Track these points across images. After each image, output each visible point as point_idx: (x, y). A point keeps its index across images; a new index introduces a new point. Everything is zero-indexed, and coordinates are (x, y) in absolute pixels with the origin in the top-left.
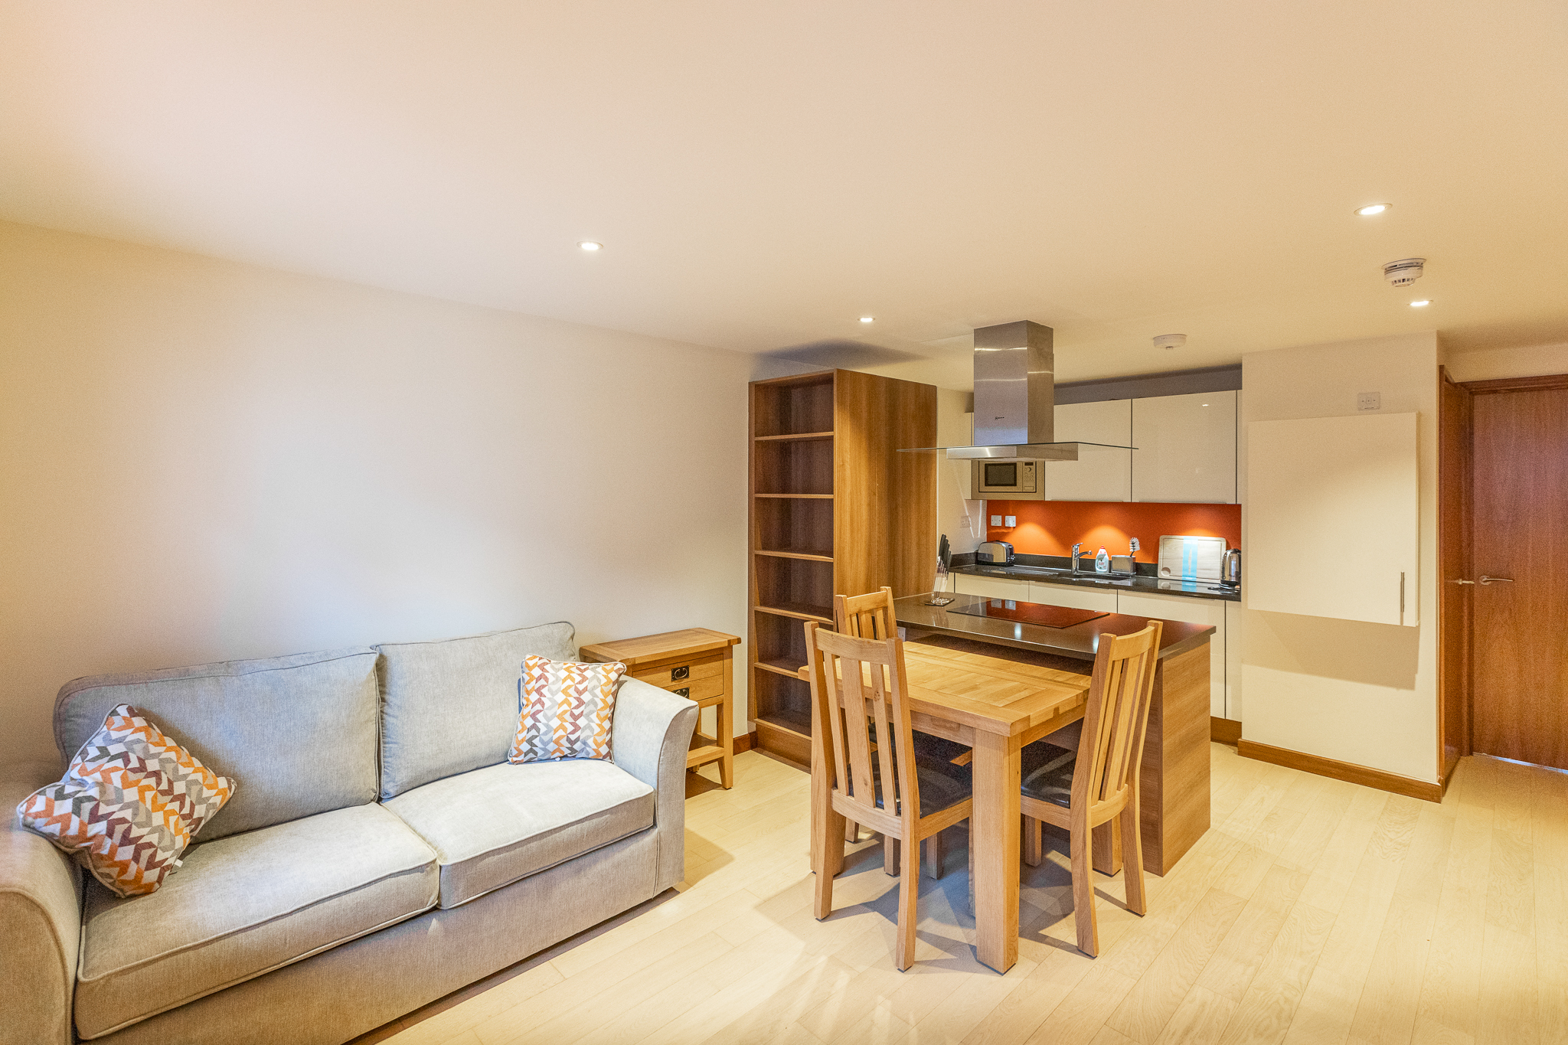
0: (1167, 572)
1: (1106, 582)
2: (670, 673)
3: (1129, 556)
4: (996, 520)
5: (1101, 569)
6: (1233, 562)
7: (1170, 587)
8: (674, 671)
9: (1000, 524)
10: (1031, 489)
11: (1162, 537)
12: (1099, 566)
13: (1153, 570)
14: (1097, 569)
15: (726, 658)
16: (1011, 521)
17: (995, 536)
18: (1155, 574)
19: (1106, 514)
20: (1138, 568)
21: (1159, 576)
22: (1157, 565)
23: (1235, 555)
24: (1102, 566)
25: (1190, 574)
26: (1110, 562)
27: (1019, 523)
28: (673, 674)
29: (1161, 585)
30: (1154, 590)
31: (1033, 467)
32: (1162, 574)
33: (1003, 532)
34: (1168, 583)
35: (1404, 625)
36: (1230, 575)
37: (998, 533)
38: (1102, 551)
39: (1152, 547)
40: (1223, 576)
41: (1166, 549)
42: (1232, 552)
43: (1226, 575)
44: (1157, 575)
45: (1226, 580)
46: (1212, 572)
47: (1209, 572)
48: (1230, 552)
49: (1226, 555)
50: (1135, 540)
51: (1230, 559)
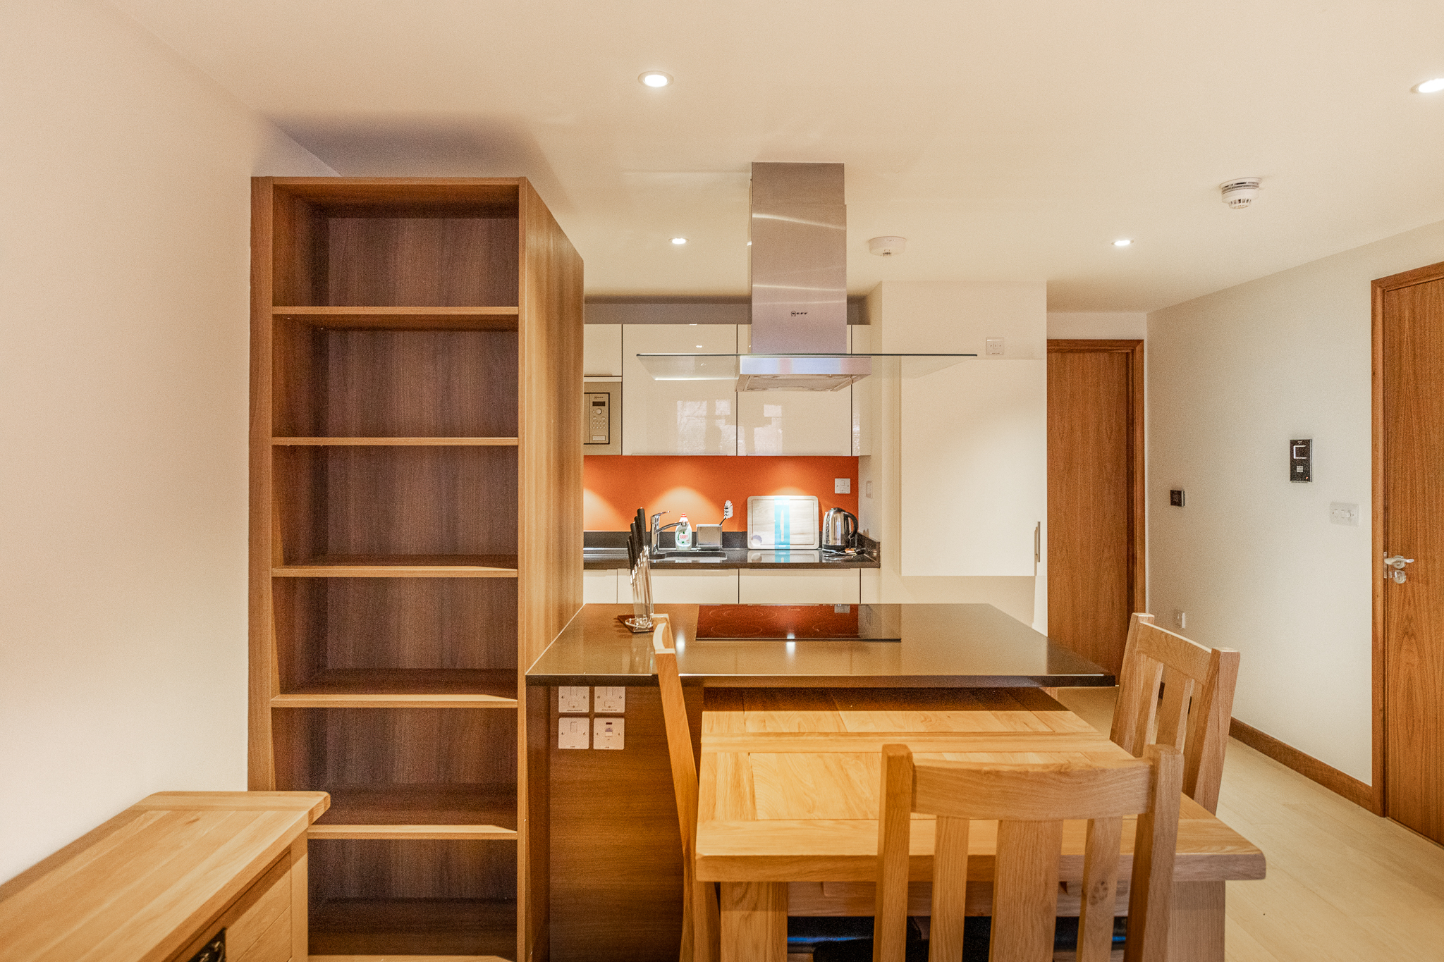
0: (758, 541)
1: (689, 560)
3: (718, 525)
5: (683, 543)
6: (837, 523)
7: (761, 558)
10: (603, 439)
12: (681, 540)
13: (742, 539)
14: (678, 544)
18: (744, 545)
19: (681, 471)
20: (727, 539)
21: (749, 547)
22: (748, 532)
23: (838, 515)
24: (685, 540)
25: (784, 542)
26: (694, 535)
29: (752, 557)
30: (742, 564)
31: (605, 408)
32: (753, 544)
34: (759, 553)
36: (835, 539)
38: (683, 521)
39: (742, 513)
40: (827, 541)
41: (756, 512)
42: (835, 513)
43: (830, 539)
44: (746, 547)
45: (830, 544)
46: (806, 536)
47: (802, 536)
48: (832, 513)
49: (828, 515)
50: (728, 504)
51: (834, 519)
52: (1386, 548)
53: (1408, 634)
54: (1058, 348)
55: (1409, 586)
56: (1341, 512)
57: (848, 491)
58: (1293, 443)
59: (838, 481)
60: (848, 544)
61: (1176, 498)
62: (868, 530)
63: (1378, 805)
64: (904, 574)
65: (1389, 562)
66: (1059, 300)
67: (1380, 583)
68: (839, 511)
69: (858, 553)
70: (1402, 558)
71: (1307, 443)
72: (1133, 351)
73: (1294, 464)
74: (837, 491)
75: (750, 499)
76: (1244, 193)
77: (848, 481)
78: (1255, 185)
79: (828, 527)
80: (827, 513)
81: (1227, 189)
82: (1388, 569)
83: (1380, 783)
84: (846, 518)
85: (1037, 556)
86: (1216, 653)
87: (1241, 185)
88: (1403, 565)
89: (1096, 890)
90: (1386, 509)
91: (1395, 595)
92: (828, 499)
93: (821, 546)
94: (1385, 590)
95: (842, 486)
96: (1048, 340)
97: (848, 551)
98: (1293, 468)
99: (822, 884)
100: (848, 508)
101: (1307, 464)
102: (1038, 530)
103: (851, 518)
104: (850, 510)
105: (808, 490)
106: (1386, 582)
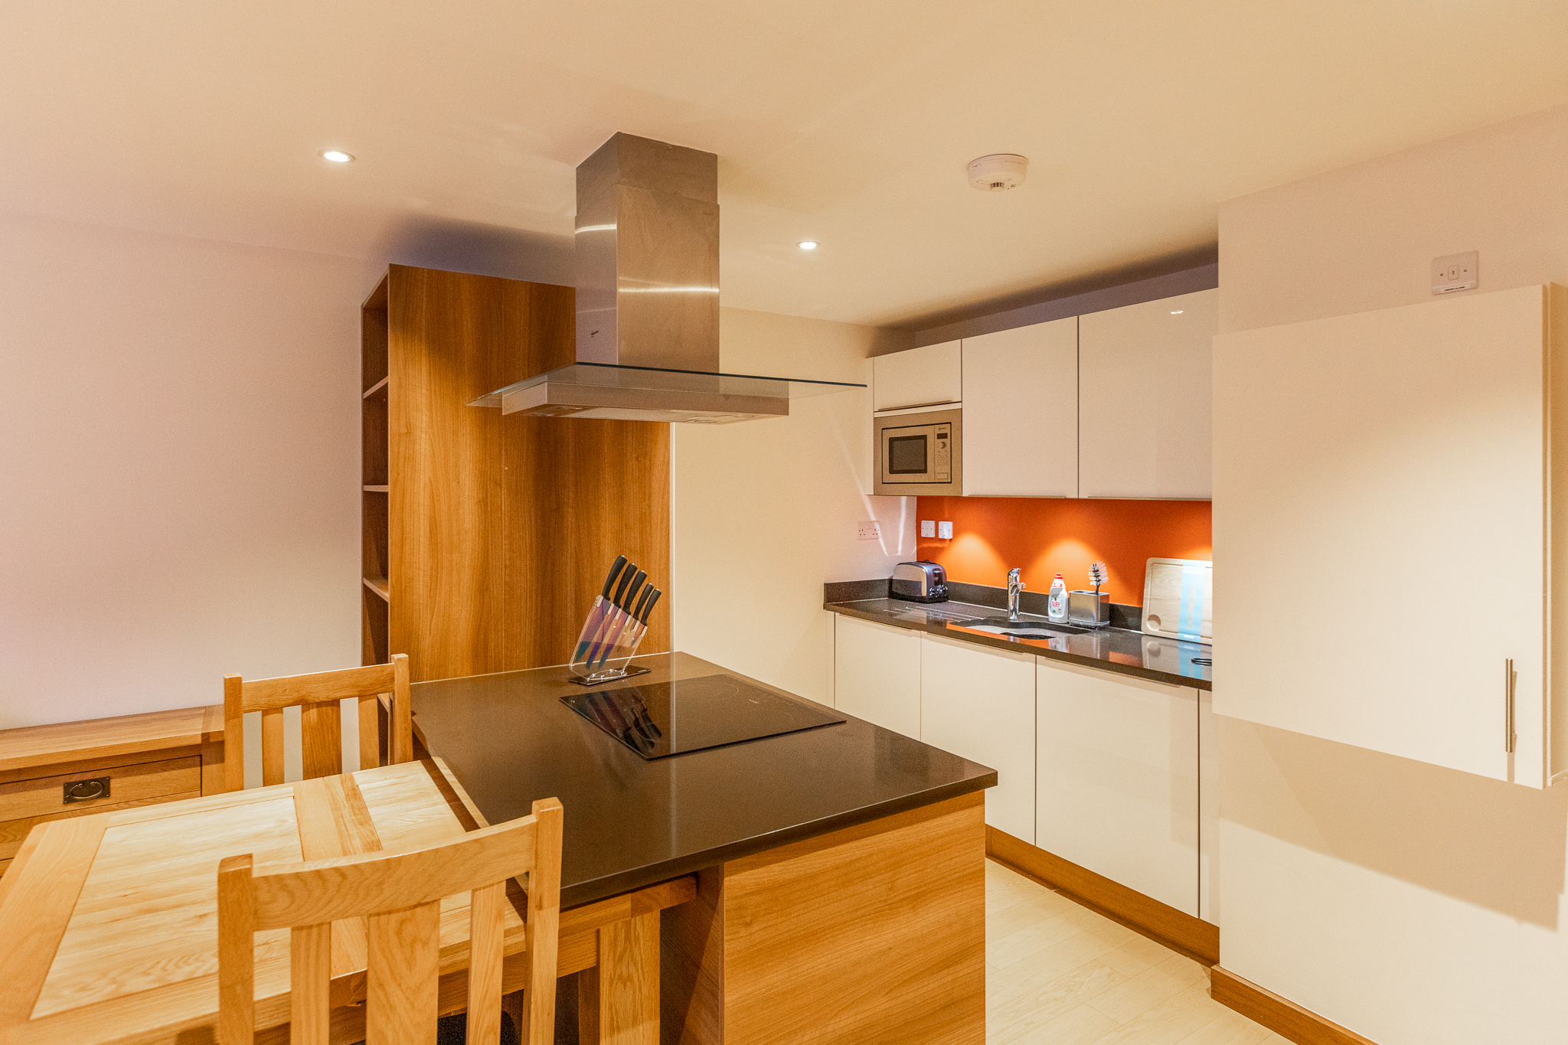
0: (1155, 623)
2: (58, 792)
3: (1097, 594)
4: (928, 528)
5: (1056, 613)
8: (67, 786)
9: (932, 535)
10: (944, 477)
11: (1150, 561)
12: (1053, 608)
13: (1134, 616)
14: (1050, 613)
15: (209, 763)
16: (946, 529)
17: (927, 552)
18: (1139, 626)
20: (1108, 613)
21: (1144, 631)
22: (1140, 610)
24: (1056, 609)
25: (1190, 629)
26: (1069, 602)
27: (956, 532)
28: (66, 793)
29: (1147, 646)
31: (947, 442)
32: (1148, 627)
33: (937, 548)
34: (1156, 642)
35: (1516, 782)
37: (930, 548)
38: (1057, 582)
39: (1134, 578)
41: (1156, 581)
44: (1140, 629)
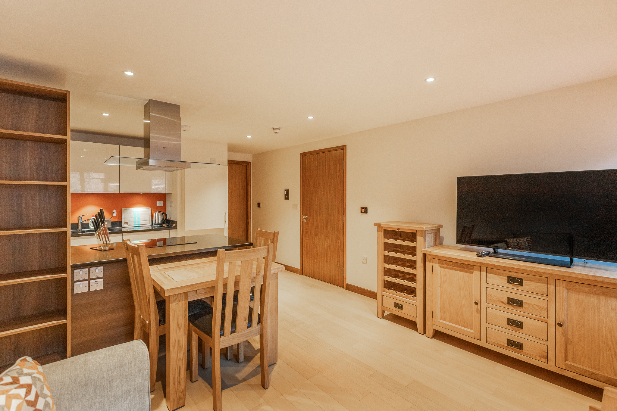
0: (126, 224)
3: (110, 219)
5: (93, 227)
6: (159, 216)
7: (128, 230)
13: (120, 224)
20: (113, 224)
21: (123, 226)
22: (122, 221)
23: (159, 213)
25: (137, 223)
29: (123, 230)
30: (121, 232)
32: (124, 225)
34: (127, 228)
36: (158, 222)
39: (120, 214)
40: (155, 222)
41: (126, 214)
42: (158, 213)
43: (156, 221)
44: (122, 227)
45: (156, 223)
46: (146, 221)
47: (145, 221)
48: (157, 213)
49: (156, 213)
50: (115, 211)
51: (158, 215)
52: (303, 214)
53: (307, 233)
54: (231, 163)
55: (307, 222)
56: (295, 206)
57: (162, 205)
58: (285, 190)
59: (158, 202)
60: (163, 223)
61: (259, 205)
62: (171, 218)
63: (301, 273)
64: (186, 230)
65: (303, 217)
66: (231, 149)
67: (302, 222)
68: (160, 212)
69: (167, 226)
70: (306, 216)
71: (288, 190)
72: (248, 165)
73: (285, 195)
74: (158, 205)
75: (123, 209)
76: (277, 131)
77: (162, 202)
78: (279, 129)
79: (155, 219)
80: (155, 213)
81: (274, 129)
82: (304, 219)
83: (302, 269)
84: (162, 214)
85: (225, 222)
86: (274, 232)
87: (276, 128)
88: (306, 218)
89: (259, 272)
90: (303, 205)
91: (304, 224)
92: (154, 208)
93: (152, 224)
94: (303, 223)
95: (160, 204)
96: (228, 160)
97: (163, 225)
98: (285, 197)
99: (196, 290)
100: (163, 211)
101: (288, 195)
102: (226, 214)
103: (164, 214)
104: (163, 212)
105: (147, 205)
106: (303, 222)
